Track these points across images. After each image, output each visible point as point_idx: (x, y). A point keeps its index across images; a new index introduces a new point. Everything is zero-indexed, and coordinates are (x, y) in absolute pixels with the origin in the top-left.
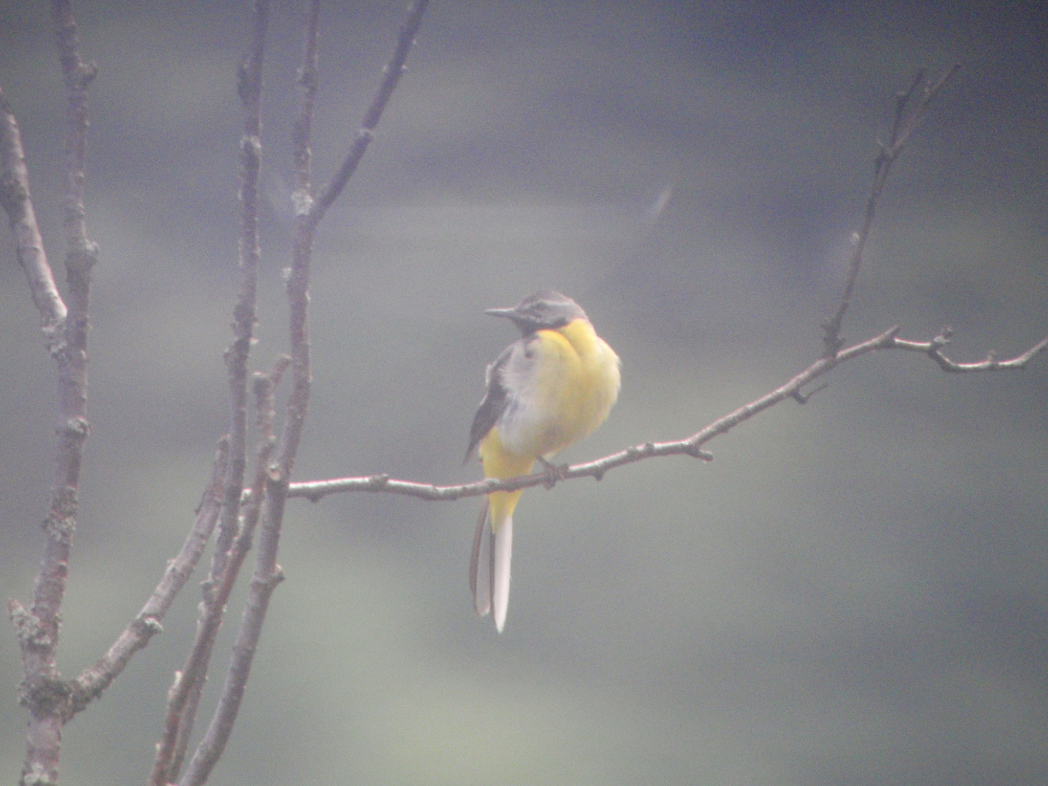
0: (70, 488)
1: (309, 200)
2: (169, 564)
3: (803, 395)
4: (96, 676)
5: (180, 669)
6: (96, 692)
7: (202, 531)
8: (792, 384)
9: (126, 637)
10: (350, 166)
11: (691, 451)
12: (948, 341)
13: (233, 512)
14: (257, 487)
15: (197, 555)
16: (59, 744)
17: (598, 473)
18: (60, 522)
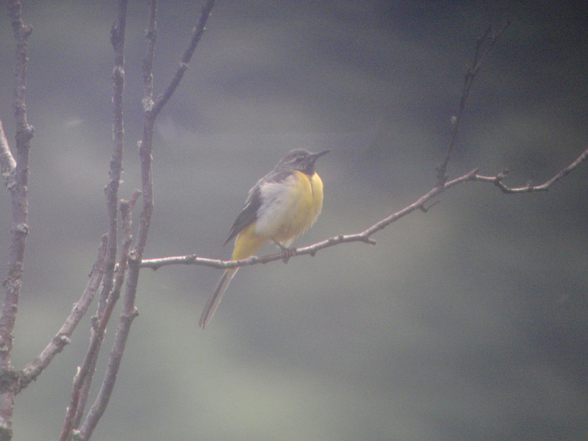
0: (18, 263)
1: (152, 103)
2: (74, 305)
3: (426, 207)
4: (33, 368)
5: (80, 365)
6: (34, 377)
7: (92, 287)
8: (420, 201)
9: (50, 346)
10: (175, 83)
11: (364, 239)
12: (506, 176)
13: (110, 276)
14: (123, 263)
15: (90, 301)
16: (13, 406)
17: (312, 253)
18: (13, 282)
